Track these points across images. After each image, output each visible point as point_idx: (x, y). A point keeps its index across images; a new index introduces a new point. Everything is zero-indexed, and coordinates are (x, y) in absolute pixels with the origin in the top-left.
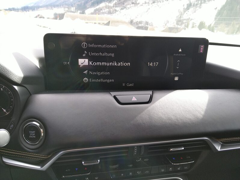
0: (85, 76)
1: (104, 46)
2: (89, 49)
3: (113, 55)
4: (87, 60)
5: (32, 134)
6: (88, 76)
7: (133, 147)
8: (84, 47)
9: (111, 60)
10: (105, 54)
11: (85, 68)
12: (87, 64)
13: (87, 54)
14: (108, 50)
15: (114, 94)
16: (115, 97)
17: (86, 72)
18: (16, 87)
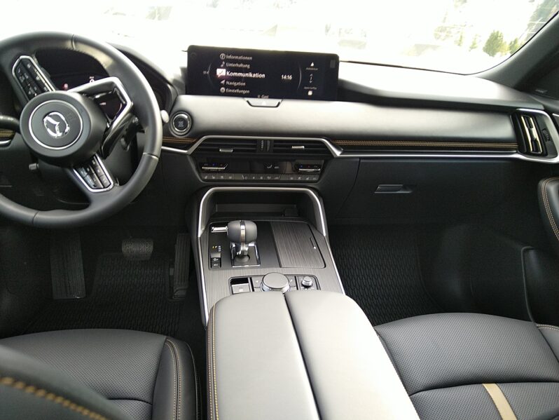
0: (222, 86)
1: (240, 58)
2: (227, 61)
3: (248, 66)
4: (224, 70)
5: (181, 124)
6: (226, 86)
7: (261, 140)
8: (222, 58)
9: (246, 71)
10: (241, 65)
11: (222, 78)
12: (224, 74)
13: (225, 65)
14: (245, 62)
15: (247, 99)
16: (248, 102)
17: (223, 82)
18: (169, 86)
